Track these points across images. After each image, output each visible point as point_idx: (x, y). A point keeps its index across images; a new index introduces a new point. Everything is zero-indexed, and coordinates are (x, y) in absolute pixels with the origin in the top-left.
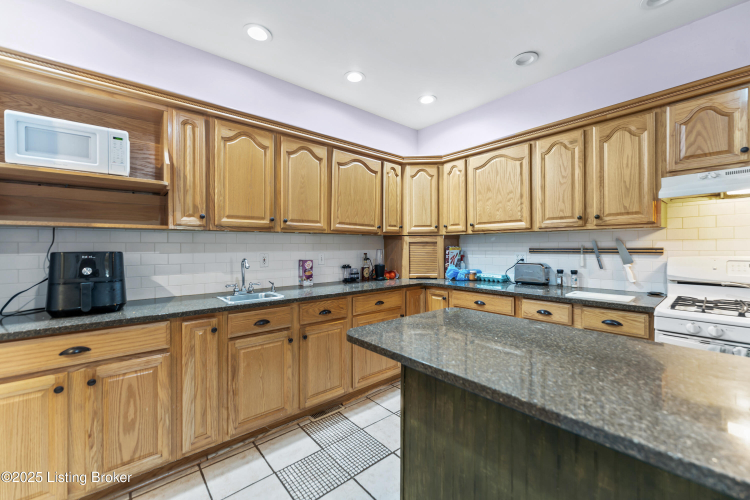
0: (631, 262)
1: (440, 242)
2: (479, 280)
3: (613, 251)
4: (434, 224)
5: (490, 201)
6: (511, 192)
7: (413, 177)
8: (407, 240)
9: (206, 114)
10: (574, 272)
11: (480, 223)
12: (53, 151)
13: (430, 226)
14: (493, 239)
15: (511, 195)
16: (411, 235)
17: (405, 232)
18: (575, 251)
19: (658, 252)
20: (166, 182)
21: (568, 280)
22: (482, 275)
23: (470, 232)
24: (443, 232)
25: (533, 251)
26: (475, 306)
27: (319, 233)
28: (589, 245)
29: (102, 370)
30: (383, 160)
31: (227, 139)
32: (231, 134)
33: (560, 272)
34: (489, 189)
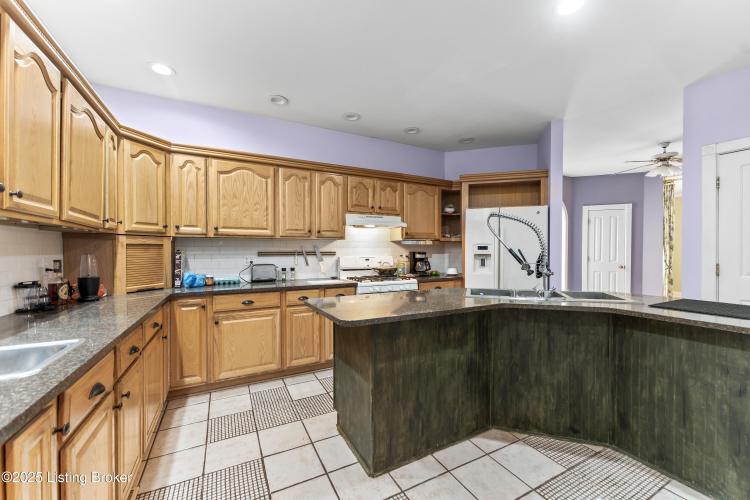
0: (322, 260)
1: (167, 244)
2: (214, 284)
3: (313, 254)
4: (161, 223)
5: (237, 208)
6: (258, 203)
7: (133, 156)
8: (123, 240)
10: (292, 269)
11: (224, 228)
13: (157, 224)
14: (221, 243)
15: (258, 206)
16: (130, 234)
17: (122, 230)
18: (292, 254)
19: (332, 254)
21: (289, 276)
22: (216, 279)
23: (211, 234)
24: (172, 232)
25: (261, 254)
26: (243, 307)
28: (299, 250)
30: (106, 121)
33: (284, 270)
34: (235, 196)
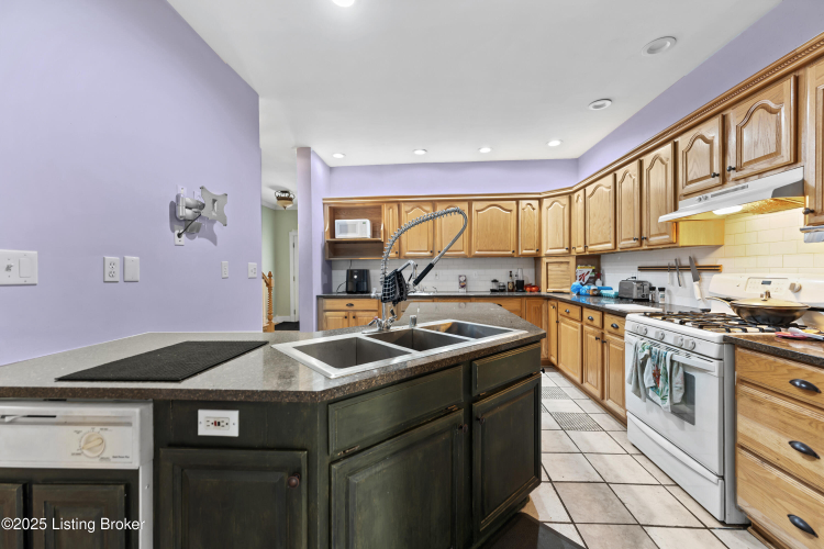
1: (572, 261)
4: (567, 246)
5: (595, 225)
6: (605, 217)
7: (549, 207)
8: (545, 260)
9: (397, 202)
10: (662, 289)
12: (346, 232)
13: (563, 248)
15: (605, 220)
16: (548, 256)
17: (543, 255)
18: (666, 269)
19: (715, 269)
20: (382, 239)
24: (574, 253)
25: (641, 269)
27: (465, 257)
28: (672, 264)
29: (358, 314)
30: (517, 200)
31: (407, 212)
32: (409, 208)
33: (652, 289)
34: (595, 215)
